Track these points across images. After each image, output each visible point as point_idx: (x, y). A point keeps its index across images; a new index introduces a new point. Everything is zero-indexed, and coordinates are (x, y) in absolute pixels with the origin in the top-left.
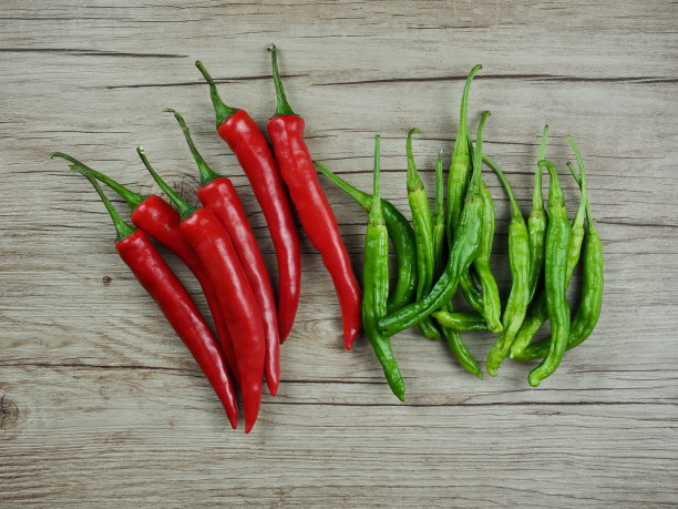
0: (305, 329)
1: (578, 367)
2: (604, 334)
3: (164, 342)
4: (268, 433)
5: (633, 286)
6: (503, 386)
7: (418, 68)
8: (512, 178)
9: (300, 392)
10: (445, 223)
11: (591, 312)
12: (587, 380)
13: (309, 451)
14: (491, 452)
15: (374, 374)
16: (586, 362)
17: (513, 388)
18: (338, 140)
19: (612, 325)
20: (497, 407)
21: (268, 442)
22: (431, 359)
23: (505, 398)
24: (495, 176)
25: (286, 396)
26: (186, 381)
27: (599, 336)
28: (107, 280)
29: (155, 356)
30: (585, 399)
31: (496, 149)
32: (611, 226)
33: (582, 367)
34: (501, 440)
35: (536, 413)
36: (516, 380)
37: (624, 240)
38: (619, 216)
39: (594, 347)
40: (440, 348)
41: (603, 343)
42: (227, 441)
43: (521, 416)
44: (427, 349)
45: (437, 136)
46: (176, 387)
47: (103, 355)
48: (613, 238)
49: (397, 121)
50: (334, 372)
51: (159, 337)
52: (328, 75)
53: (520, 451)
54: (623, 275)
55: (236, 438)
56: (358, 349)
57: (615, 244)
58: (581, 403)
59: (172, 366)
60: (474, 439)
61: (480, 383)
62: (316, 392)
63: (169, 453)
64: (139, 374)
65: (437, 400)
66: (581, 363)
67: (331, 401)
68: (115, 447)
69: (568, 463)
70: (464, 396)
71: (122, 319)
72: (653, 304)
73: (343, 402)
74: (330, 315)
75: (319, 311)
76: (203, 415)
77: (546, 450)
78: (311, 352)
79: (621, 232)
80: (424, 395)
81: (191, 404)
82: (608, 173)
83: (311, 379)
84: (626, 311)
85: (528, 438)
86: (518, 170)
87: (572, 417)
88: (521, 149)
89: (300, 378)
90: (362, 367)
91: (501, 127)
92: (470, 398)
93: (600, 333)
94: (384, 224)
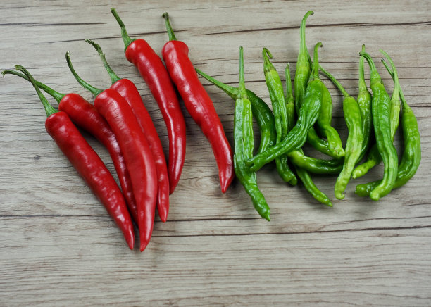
0: (190, 183)
1: (409, 202)
2: (426, 178)
3: (78, 198)
4: (159, 259)
6: (350, 217)
7: (269, 23)
8: (343, 82)
9: (185, 227)
10: (295, 103)
11: (413, 156)
12: (418, 211)
13: (193, 270)
14: (346, 265)
15: (245, 212)
16: (415, 198)
17: (358, 218)
18: (214, 65)
20: (346, 232)
21: (158, 265)
22: (291, 200)
23: (352, 226)
24: (329, 82)
25: (174, 231)
26: (94, 224)
27: (423, 180)
28: (38, 158)
29: (70, 207)
30: (418, 224)
31: (329, 66)
33: (412, 201)
34: (353, 256)
35: (380, 236)
36: (361, 213)
38: (425, 102)
39: (419, 187)
40: (297, 193)
41: (426, 184)
42: (125, 266)
43: (368, 238)
44: (287, 193)
45: (285, 60)
46: (86, 228)
47: (29, 208)
48: (423, 116)
49: (256, 53)
50: (213, 212)
51: (75, 195)
52: (205, 29)
53: (370, 264)
55: (133, 263)
56: (231, 196)
57: (425, 120)
58: (415, 227)
59: (83, 214)
60: (330, 257)
62: (199, 227)
63: (76, 277)
64: (57, 220)
65: (297, 229)
66: (411, 199)
67: (211, 233)
68: (32, 274)
69: (411, 272)
70: (319, 226)
71: (46, 183)
73: (221, 233)
74: (210, 174)
75: (201, 171)
76: (107, 247)
77: (391, 263)
78: (195, 200)
79: (428, 112)
80: (287, 226)
81: (96, 240)
82: (414, 77)
83: (194, 218)
85: (374, 254)
86: (346, 78)
87: (410, 238)
88: (347, 66)
89: (185, 218)
90: (235, 208)
91: (331, 53)
92: (324, 227)
93: (422, 178)
94: (248, 98)
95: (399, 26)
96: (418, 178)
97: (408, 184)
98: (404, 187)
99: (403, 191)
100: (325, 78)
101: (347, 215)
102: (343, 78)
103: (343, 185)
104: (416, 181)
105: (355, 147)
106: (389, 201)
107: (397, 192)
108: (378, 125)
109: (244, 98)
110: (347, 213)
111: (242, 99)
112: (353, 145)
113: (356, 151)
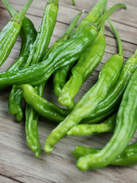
31: (121, 27)
40: (18, 130)
70: (17, 173)
91: (130, 17)
92: (22, 176)
94: (19, 23)
101: (53, 173)
103: (55, 138)
105: (90, 103)
106: (107, 177)
107: (121, 171)
108: (129, 90)
109: (15, 21)
110: (55, 171)
111: (13, 22)
112: (88, 100)
113: (88, 107)
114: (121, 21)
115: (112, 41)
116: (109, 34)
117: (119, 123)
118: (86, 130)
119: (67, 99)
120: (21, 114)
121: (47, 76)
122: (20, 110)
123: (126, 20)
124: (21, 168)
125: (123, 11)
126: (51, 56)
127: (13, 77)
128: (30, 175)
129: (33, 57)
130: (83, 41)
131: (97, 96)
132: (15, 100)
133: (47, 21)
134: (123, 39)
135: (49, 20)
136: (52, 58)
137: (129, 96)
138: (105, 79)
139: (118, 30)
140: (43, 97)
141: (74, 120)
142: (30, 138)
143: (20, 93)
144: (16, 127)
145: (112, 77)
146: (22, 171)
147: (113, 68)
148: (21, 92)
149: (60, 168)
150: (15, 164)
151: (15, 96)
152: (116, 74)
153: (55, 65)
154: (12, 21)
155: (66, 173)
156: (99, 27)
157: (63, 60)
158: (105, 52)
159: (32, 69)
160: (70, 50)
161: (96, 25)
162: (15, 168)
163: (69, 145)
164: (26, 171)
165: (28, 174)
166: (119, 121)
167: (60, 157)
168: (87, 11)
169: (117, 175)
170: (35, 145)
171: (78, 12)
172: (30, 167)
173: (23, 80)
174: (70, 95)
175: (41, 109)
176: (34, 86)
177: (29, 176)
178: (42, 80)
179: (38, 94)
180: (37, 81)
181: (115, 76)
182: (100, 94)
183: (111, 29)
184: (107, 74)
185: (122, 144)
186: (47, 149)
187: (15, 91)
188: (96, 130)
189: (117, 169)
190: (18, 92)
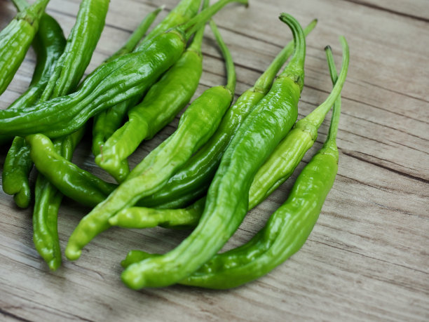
2: (292, 295)
5: (367, 247)
6: (86, 309)
19: (309, 287)
24: (220, 64)
27: (282, 296)
31: (237, 39)
32: (363, 164)
36: (111, 309)
37: (376, 186)
38: (381, 155)
39: (266, 307)
40: (20, 224)
41: (284, 308)
48: (361, 178)
54: (357, 228)
57: (361, 187)
61: (50, 292)
70: (12, 302)
72: (393, 282)
79: (377, 175)
82: (384, 106)
84: (344, 277)
86: (255, 67)
91: (256, 22)
92: (20, 307)
93: (283, 292)
94: (31, 24)
95: (410, 20)
96: (275, 290)
97: (246, 293)
98: (236, 295)
99: (227, 301)
100: (218, 55)
101: (82, 302)
102: (250, 65)
103: (87, 231)
104: (266, 291)
105: (156, 168)
106: (185, 310)
108: (234, 147)
109: (24, 19)
110: (86, 298)
111: (20, 21)
112: (155, 162)
113: (154, 176)
114: (238, 29)
115: (217, 66)
116: (212, 51)
117: (209, 207)
118: (146, 217)
119: (112, 157)
120: (26, 192)
121: (80, 121)
122: (24, 185)
123: (246, 27)
124: (20, 293)
125: (242, 9)
126: (88, 84)
127: (11, 120)
128: (37, 305)
129: (55, 85)
130: (153, 58)
131: (172, 157)
132: (15, 165)
133: (87, 19)
134: (238, 61)
135: (90, 18)
136: (89, 87)
137: (232, 157)
138: (188, 127)
139: (229, 45)
140: (71, 160)
141: (124, 198)
142: (41, 236)
143: (26, 154)
144: (16, 218)
145: (205, 124)
146: (22, 298)
147: (207, 109)
148: (28, 152)
149: (96, 294)
150: (10, 286)
151: (17, 159)
152: (213, 119)
153: (97, 101)
154: (18, 20)
155: (107, 302)
156: (188, 36)
157: (112, 92)
158: (201, 84)
159: (50, 106)
160: (127, 74)
161: (183, 32)
162: (10, 293)
163: (118, 252)
164: (31, 299)
165: (32, 304)
166: (210, 201)
167: (98, 273)
168: (169, 7)
169: (206, 306)
170: (49, 248)
171: (153, 9)
172: (38, 291)
173: (30, 125)
174: (118, 151)
175: (65, 182)
176: (53, 140)
177: (34, 308)
178: (70, 128)
179: (63, 154)
180: (59, 128)
181: (210, 123)
182: (178, 153)
183: (217, 43)
184: (195, 118)
185: (212, 241)
186: (72, 252)
187: (17, 150)
188: (167, 220)
189: (207, 295)
190: (23, 152)
